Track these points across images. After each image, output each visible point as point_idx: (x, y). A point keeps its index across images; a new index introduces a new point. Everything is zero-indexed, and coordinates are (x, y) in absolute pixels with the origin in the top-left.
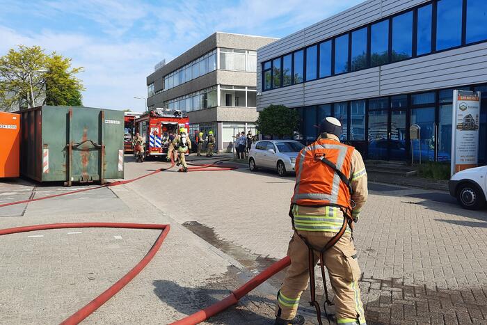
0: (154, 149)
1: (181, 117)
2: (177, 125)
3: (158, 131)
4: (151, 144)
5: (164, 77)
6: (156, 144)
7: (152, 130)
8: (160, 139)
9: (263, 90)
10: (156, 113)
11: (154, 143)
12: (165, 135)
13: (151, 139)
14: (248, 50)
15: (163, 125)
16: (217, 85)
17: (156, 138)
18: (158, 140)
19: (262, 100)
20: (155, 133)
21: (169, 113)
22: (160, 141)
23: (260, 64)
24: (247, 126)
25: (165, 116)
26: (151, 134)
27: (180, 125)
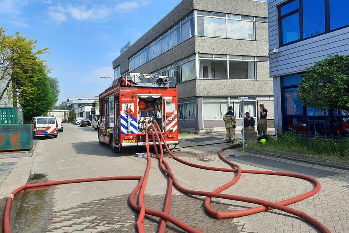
0: (127, 137)
1: (167, 86)
2: (160, 99)
3: (132, 108)
4: (122, 129)
5: (129, 58)
6: (131, 128)
7: (124, 107)
8: (136, 120)
9: (281, 45)
10: (129, 81)
11: (126, 128)
12: (143, 115)
13: (122, 121)
14: (229, 14)
15: (141, 99)
16: (195, 54)
17: (129, 120)
18: (134, 123)
19: (280, 59)
20: (128, 112)
21: (149, 81)
22: (136, 124)
23: (275, 9)
24: (230, 100)
25: (143, 85)
26: (122, 113)
27: (166, 98)
